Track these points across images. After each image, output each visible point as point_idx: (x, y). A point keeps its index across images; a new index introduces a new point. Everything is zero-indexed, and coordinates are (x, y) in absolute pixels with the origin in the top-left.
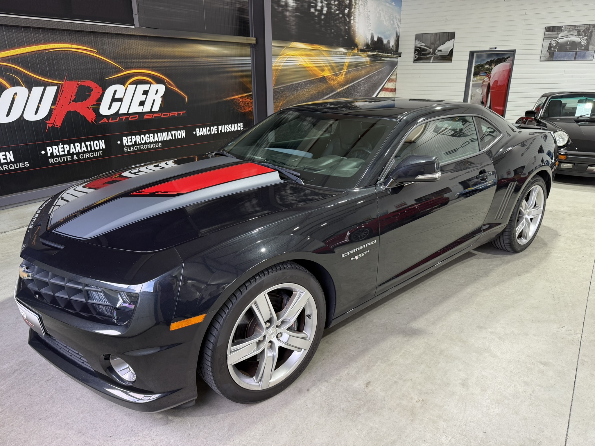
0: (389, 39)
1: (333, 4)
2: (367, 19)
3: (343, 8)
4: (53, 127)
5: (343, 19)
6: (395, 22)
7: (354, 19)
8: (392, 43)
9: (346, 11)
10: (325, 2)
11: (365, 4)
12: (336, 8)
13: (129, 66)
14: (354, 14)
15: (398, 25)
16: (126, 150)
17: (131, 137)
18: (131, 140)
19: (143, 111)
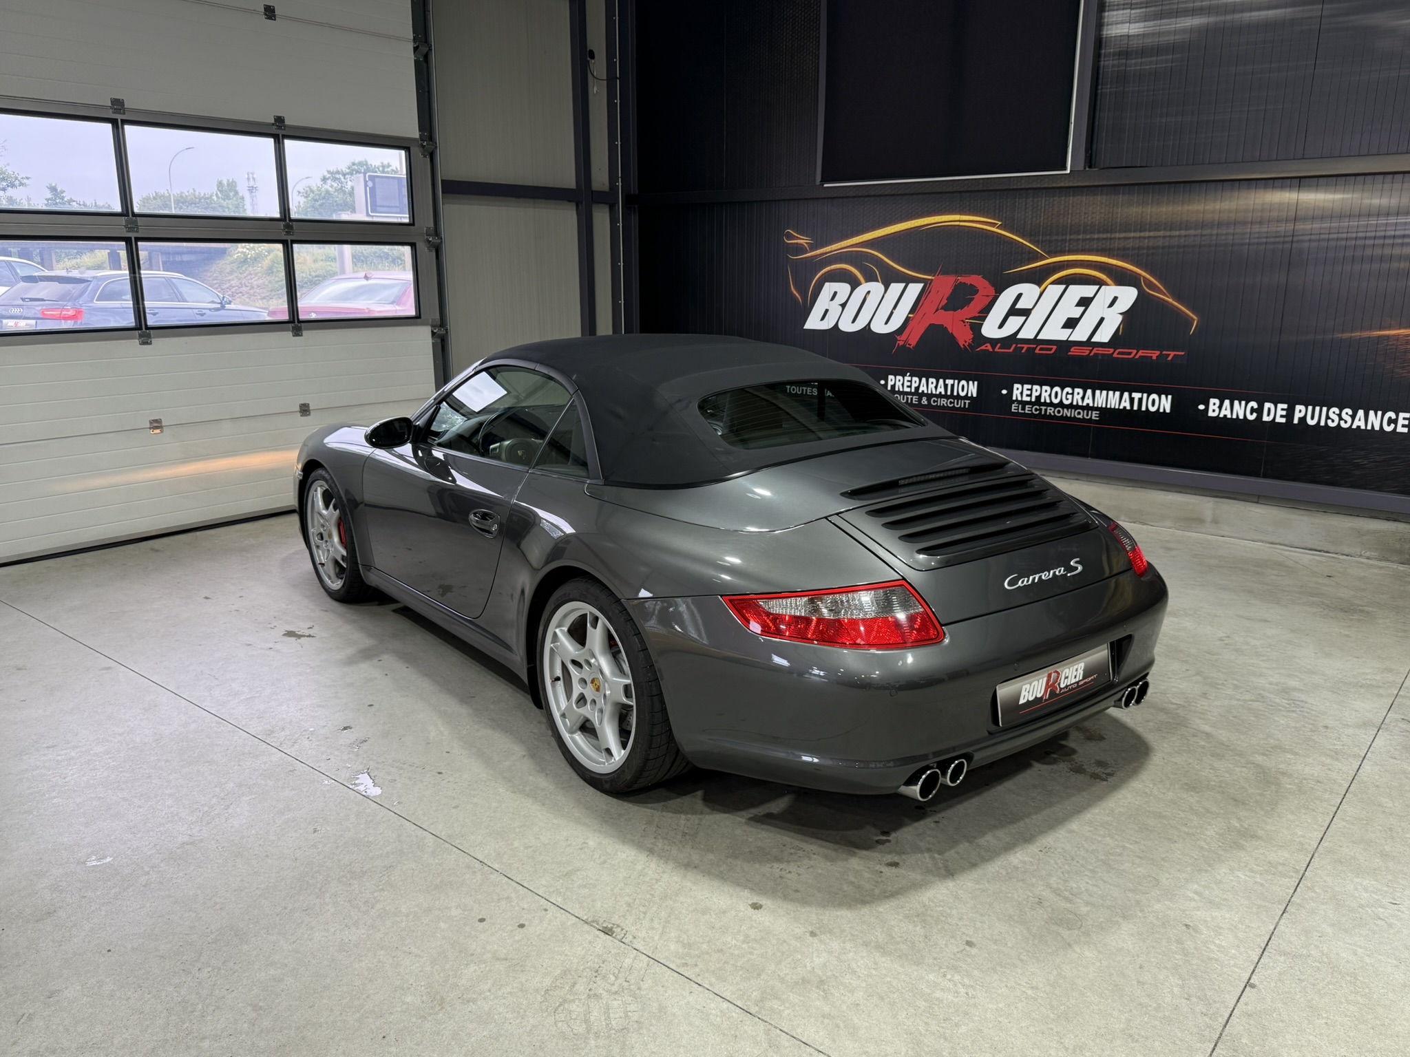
4: (904, 346)
13: (1059, 248)
16: (1015, 409)
17: (1032, 387)
18: (1029, 392)
19: (1069, 339)
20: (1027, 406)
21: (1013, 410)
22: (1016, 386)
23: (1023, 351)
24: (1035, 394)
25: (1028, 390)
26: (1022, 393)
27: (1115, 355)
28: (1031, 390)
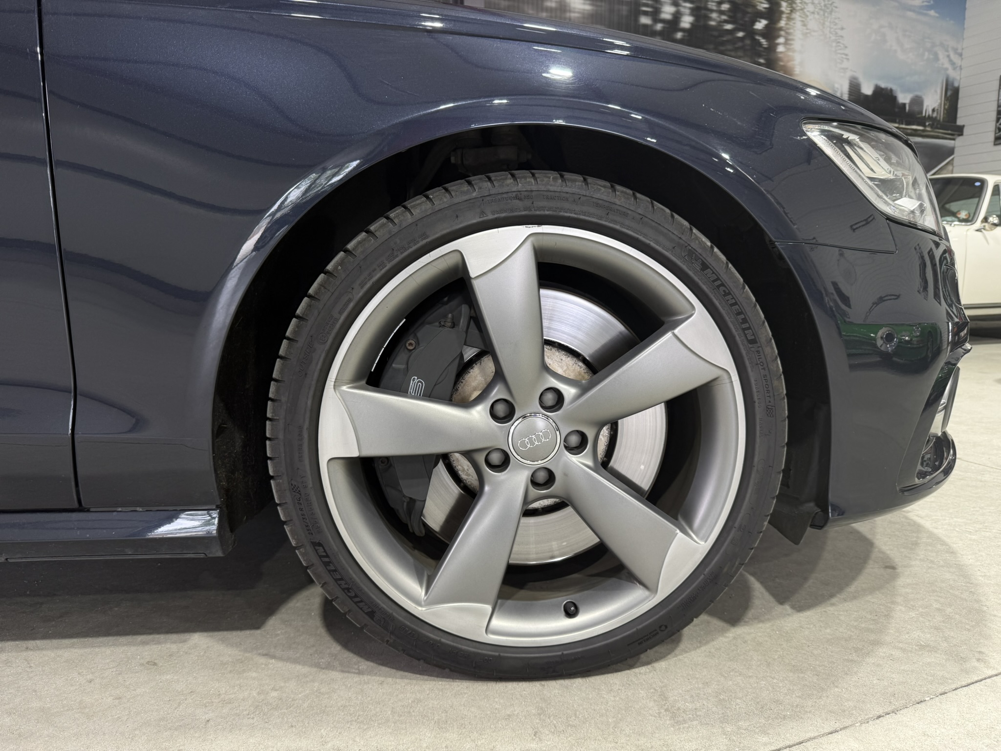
0: (918, 93)
1: (715, 8)
2: (834, 44)
3: (747, 19)
5: (748, 42)
6: (942, 55)
7: (786, 44)
8: (932, 102)
9: (760, 25)
10: (688, 5)
11: (824, 11)
12: (724, 17)
14: (787, 33)
15: (952, 63)
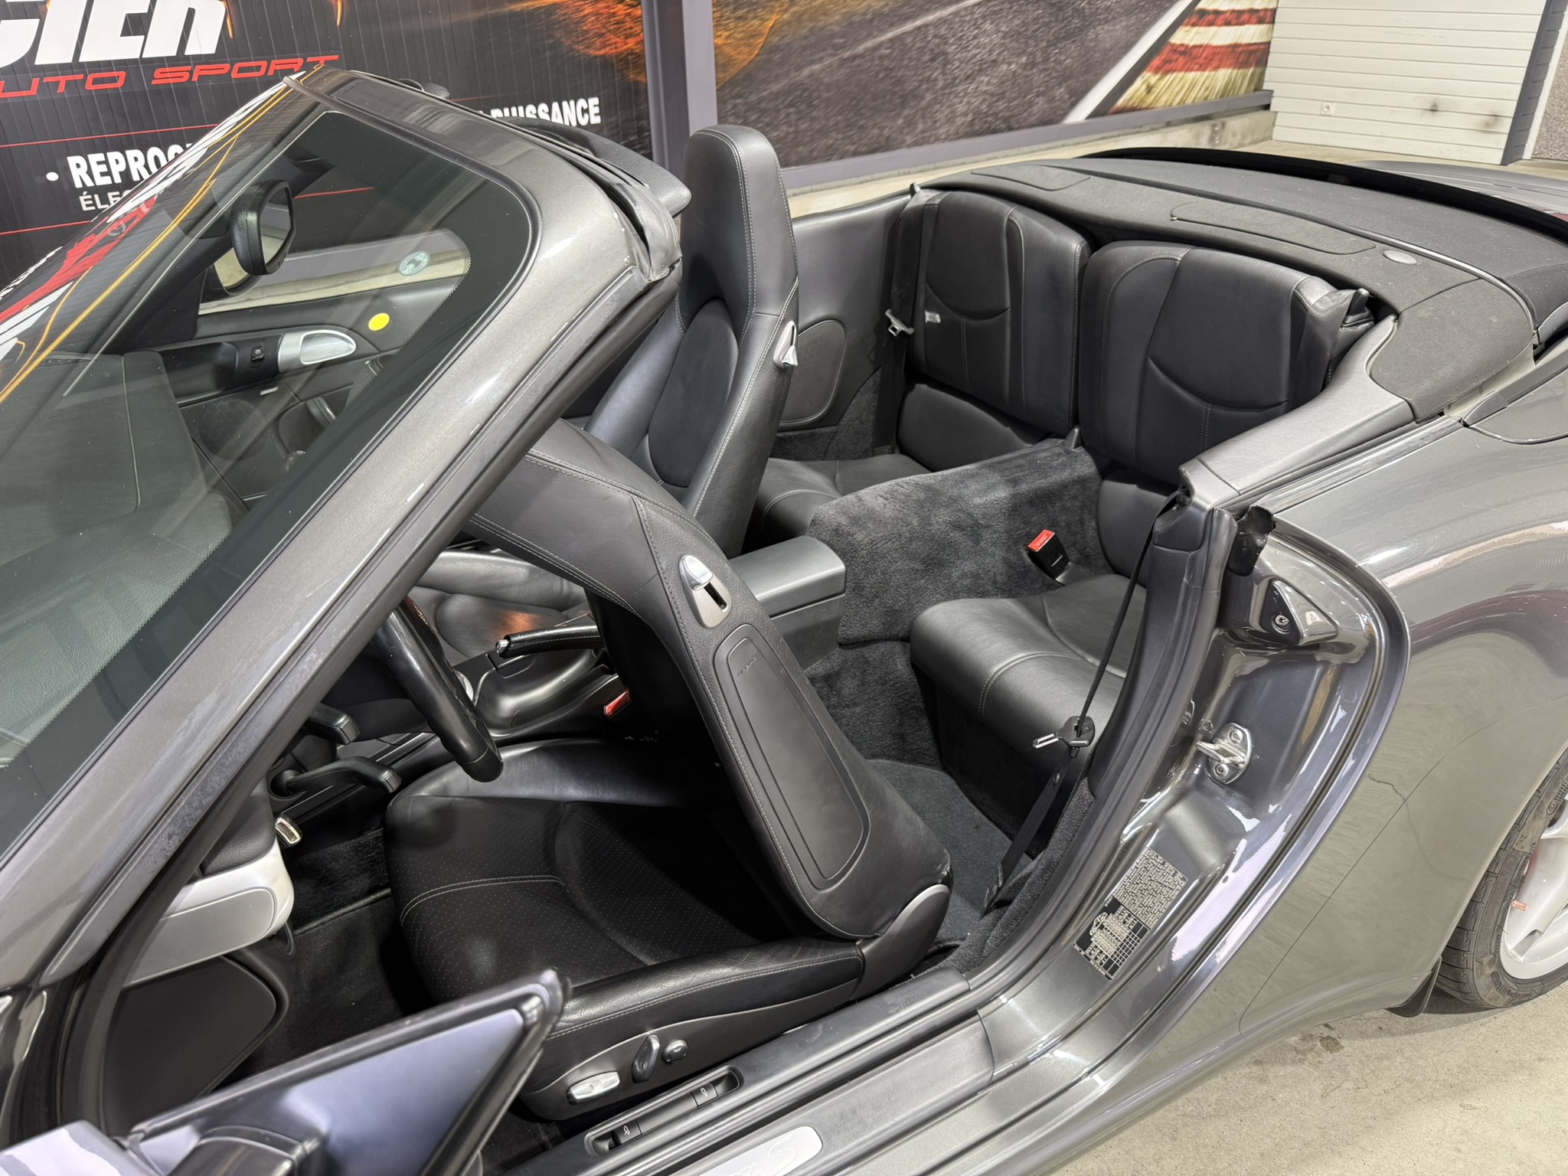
16: (87, 206)
17: (106, 157)
18: (104, 168)
19: (144, 56)
20: (110, 195)
21: (85, 209)
22: (72, 160)
23: (61, 89)
24: (117, 170)
25: (99, 163)
26: (90, 173)
27: (234, 75)
28: (106, 162)
